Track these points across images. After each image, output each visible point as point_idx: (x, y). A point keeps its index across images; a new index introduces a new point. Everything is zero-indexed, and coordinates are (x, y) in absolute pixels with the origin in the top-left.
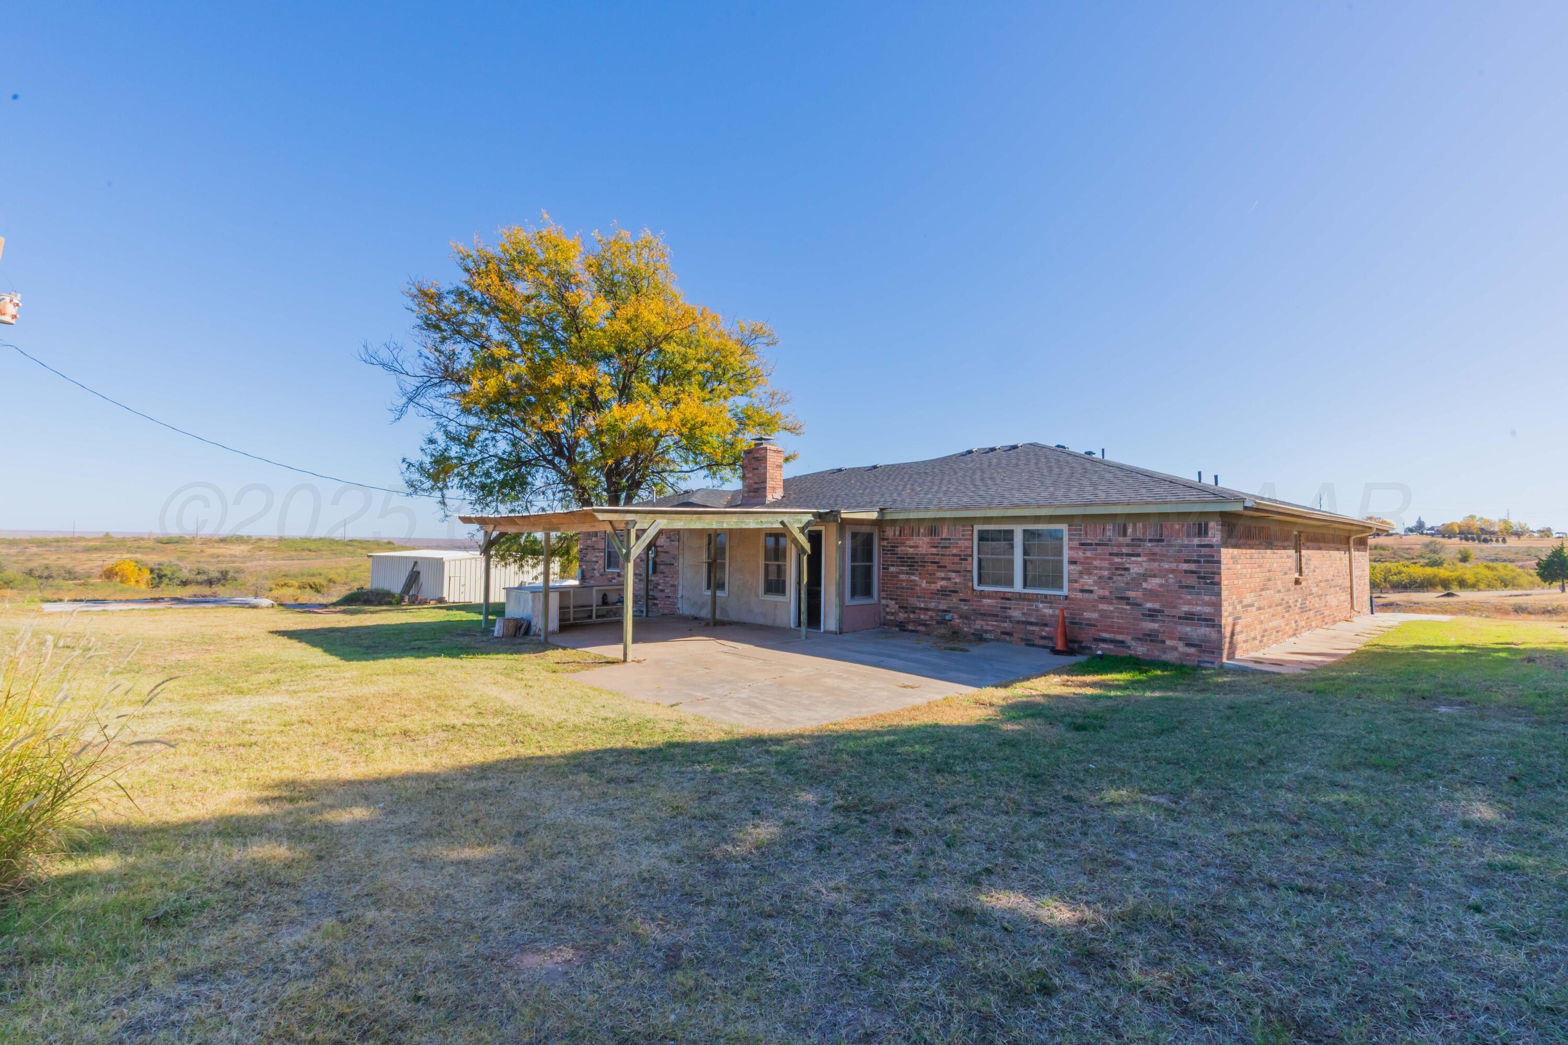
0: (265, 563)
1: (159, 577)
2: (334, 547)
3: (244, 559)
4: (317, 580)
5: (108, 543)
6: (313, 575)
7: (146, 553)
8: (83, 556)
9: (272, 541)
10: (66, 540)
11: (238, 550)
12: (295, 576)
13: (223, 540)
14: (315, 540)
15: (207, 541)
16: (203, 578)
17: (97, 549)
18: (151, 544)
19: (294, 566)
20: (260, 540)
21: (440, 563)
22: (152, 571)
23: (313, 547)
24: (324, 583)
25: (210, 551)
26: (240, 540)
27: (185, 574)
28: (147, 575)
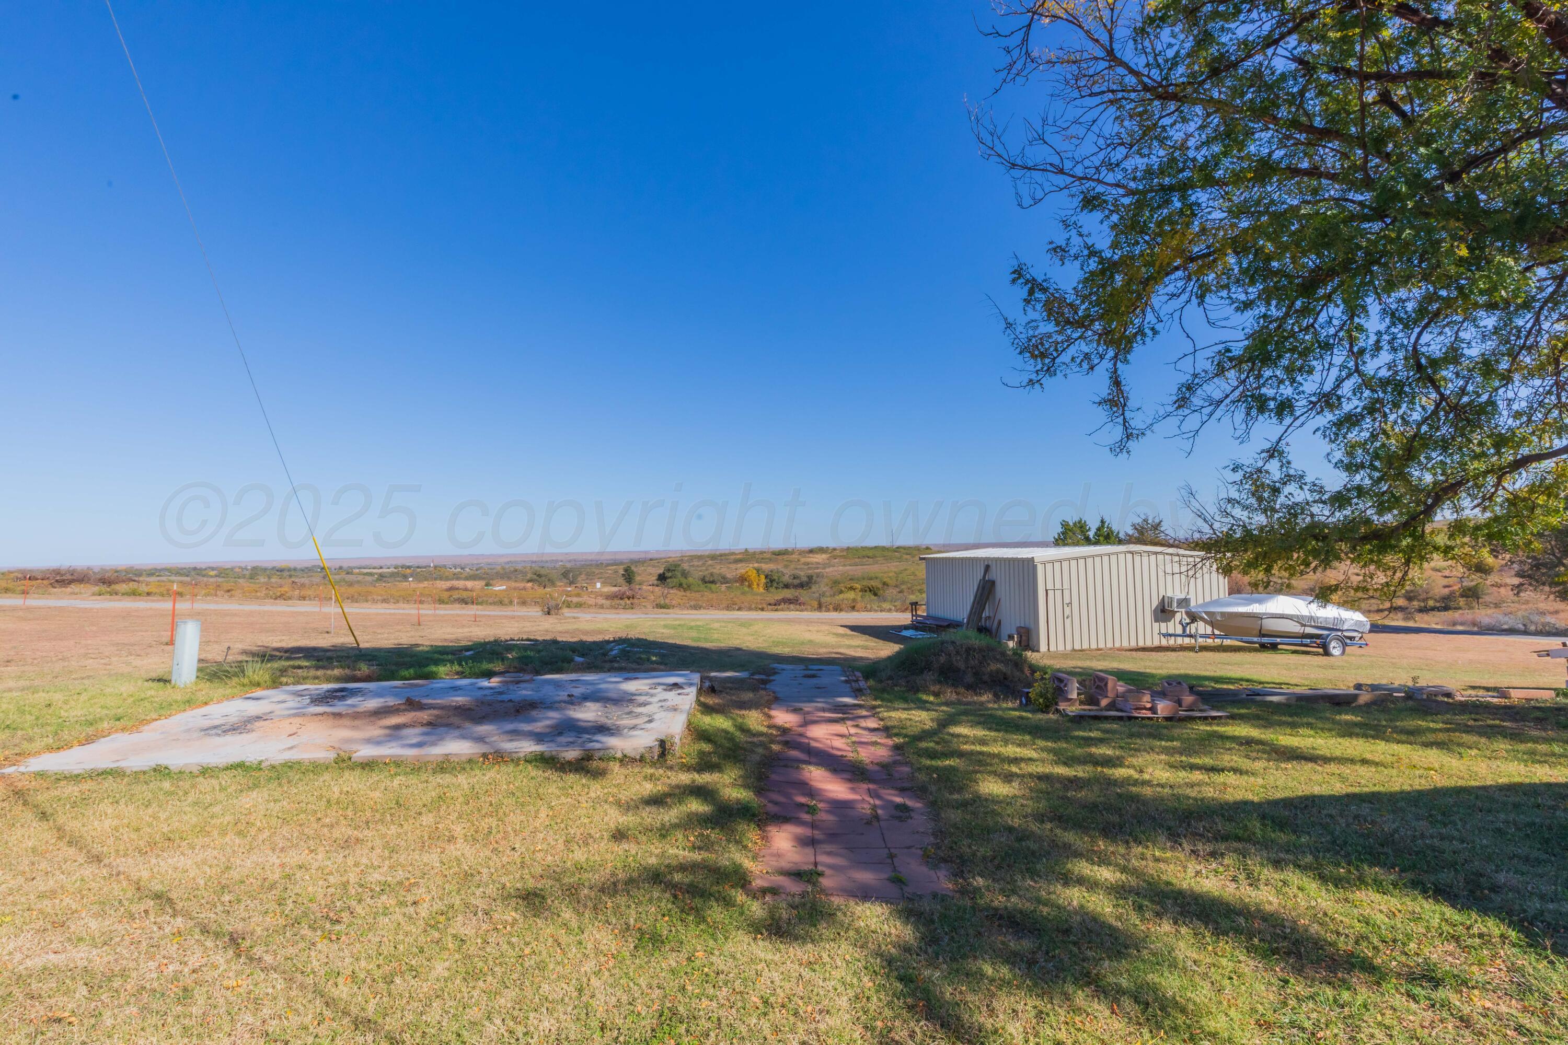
0: (838, 570)
1: (771, 581)
2: (886, 553)
3: (825, 566)
4: (873, 583)
5: (747, 556)
6: (871, 579)
7: (766, 563)
8: (733, 566)
9: (842, 550)
10: (725, 555)
11: (820, 558)
12: (858, 580)
13: (811, 551)
14: (872, 548)
15: (803, 553)
16: (796, 582)
17: (740, 561)
18: (769, 556)
19: (858, 571)
20: (835, 549)
21: (1029, 566)
22: (766, 577)
23: (870, 554)
24: (880, 586)
25: (803, 560)
26: (821, 550)
27: (786, 579)
28: (763, 580)
